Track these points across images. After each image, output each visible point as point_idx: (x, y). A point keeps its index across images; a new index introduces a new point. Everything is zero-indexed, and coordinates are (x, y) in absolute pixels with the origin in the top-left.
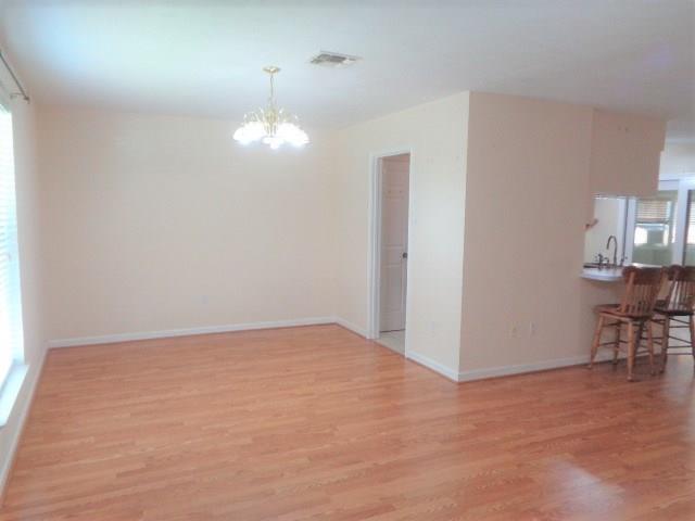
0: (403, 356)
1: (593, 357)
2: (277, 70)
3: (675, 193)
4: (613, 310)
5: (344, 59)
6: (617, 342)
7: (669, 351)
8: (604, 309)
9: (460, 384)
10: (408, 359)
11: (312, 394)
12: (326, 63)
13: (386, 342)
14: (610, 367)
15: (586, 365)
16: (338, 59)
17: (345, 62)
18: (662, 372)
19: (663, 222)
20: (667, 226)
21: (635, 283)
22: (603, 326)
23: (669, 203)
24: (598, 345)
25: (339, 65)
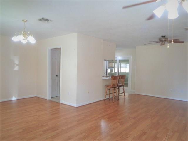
0: (59, 103)
1: (105, 97)
2: (27, 21)
3: (116, 60)
4: (109, 86)
5: (49, 20)
6: (110, 94)
7: (120, 95)
8: (108, 86)
9: (77, 107)
10: (61, 103)
11: (36, 115)
12: (43, 21)
13: (54, 100)
14: (108, 100)
15: (104, 100)
16: (47, 20)
17: (48, 21)
18: (119, 100)
19: (113, 67)
20: (114, 68)
21: (114, 79)
22: (107, 90)
23: (114, 63)
24: (106, 95)
25: (47, 22)
